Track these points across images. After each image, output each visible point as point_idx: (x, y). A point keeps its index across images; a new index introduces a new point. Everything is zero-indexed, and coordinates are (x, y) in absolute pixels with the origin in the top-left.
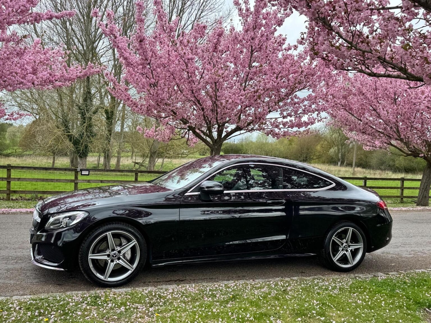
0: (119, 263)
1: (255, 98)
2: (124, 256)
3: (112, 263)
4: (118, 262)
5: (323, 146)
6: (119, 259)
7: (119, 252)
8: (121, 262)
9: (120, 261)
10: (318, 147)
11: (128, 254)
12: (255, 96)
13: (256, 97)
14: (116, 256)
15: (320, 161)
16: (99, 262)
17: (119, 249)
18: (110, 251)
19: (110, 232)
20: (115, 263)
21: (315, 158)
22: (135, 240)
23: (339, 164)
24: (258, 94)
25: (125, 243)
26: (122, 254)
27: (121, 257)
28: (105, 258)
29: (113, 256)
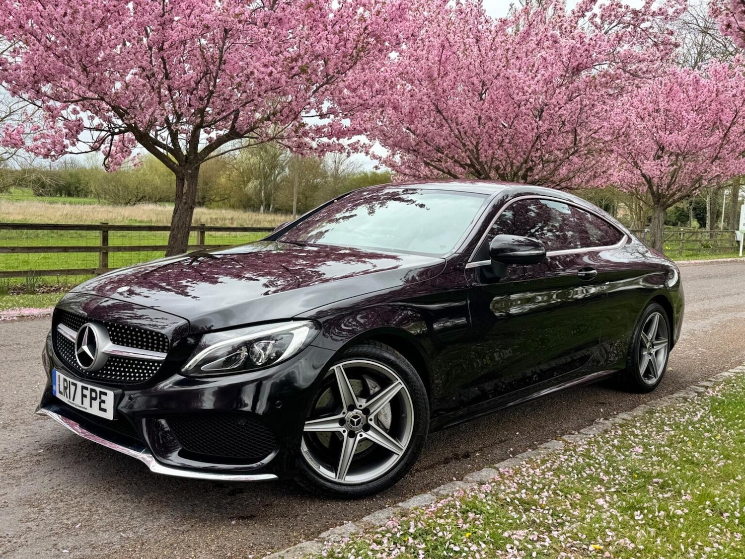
0: (366, 439)
1: (293, 72)
2: (378, 420)
3: (351, 440)
4: (364, 435)
5: (231, 178)
6: (367, 428)
7: (366, 411)
8: (371, 435)
9: (370, 432)
10: (223, 180)
11: (385, 415)
12: (293, 68)
13: (296, 69)
14: (358, 422)
15: (225, 204)
16: (320, 438)
17: (363, 403)
18: (345, 410)
19: (340, 365)
20: (358, 438)
21: (217, 199)
22: (400, 380)
23: (262, 209)
24: (299, 64)
25: (377, 389)
26: (372, 417)
27: (372, 423)
28: (335, 427)
29: (352, 422)
